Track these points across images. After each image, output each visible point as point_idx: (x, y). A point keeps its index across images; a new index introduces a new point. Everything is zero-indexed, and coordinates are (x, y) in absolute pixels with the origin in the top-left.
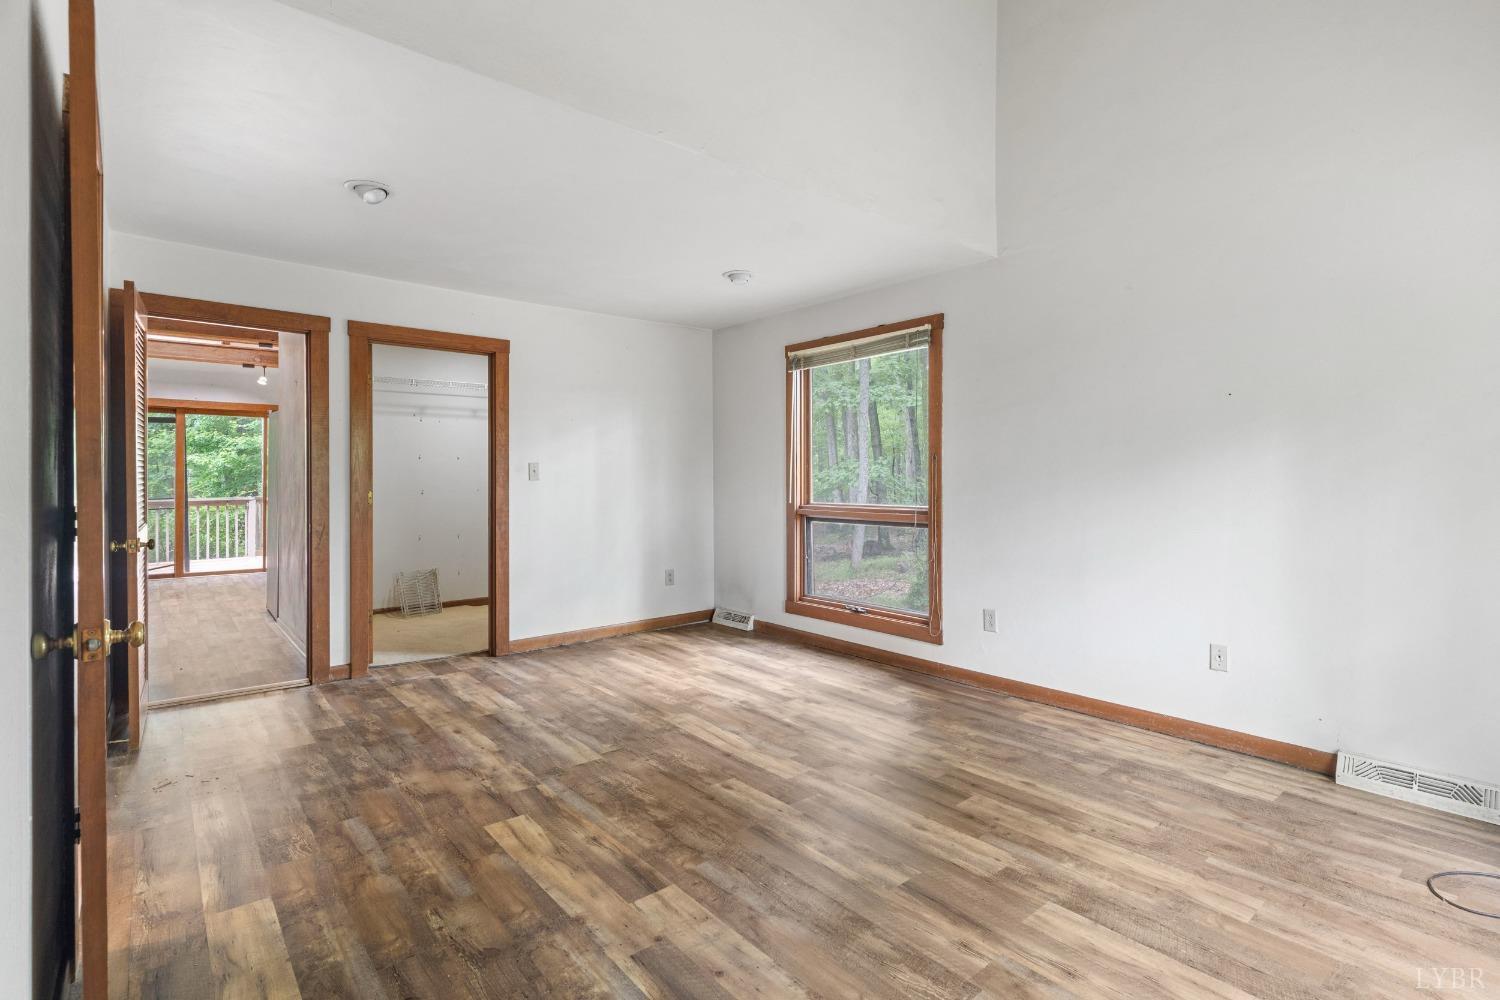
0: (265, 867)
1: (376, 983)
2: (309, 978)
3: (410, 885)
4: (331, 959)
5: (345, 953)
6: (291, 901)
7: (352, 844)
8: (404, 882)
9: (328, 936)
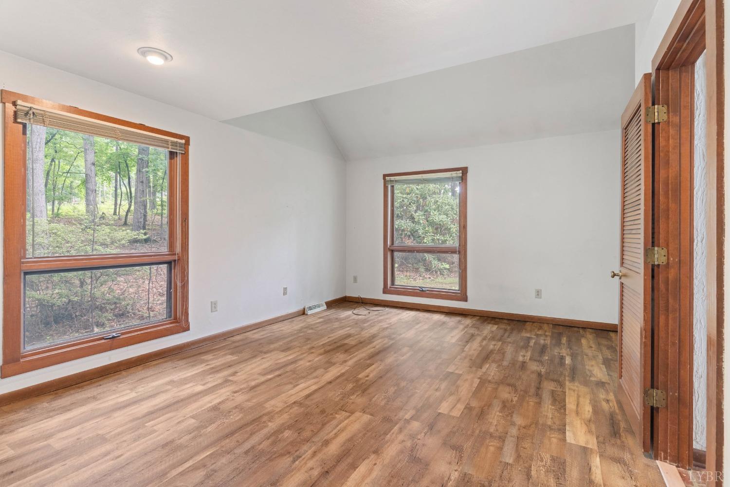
0: (565, 460)
1: (544, 395)
2: (562, 407)
3: (511, 414)
4: (553, 407)
5: (548, 406)
6: (559, 435)
7: (517, 445)
8: (512, 416)
9: (551, 415)
